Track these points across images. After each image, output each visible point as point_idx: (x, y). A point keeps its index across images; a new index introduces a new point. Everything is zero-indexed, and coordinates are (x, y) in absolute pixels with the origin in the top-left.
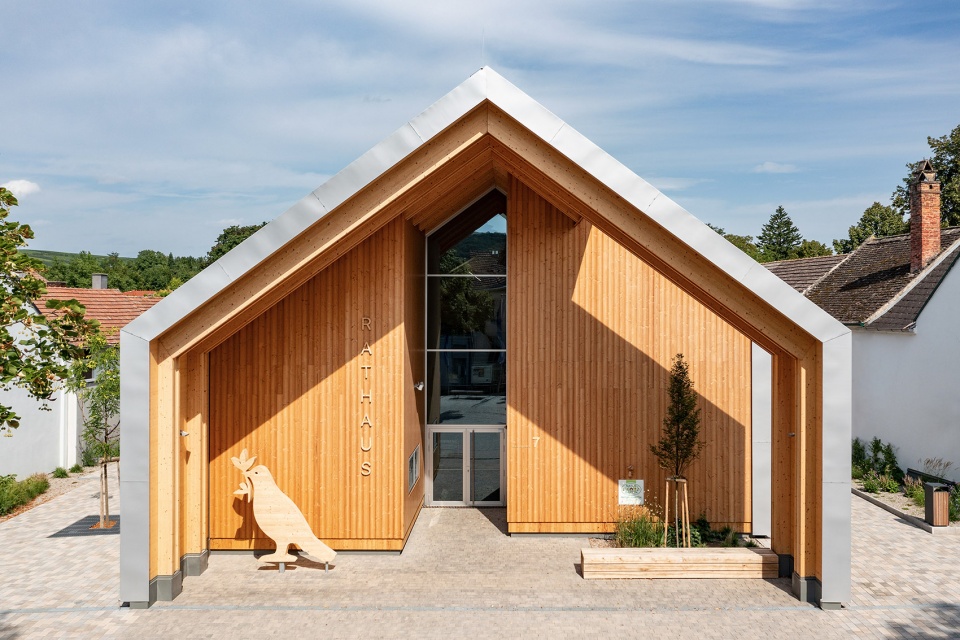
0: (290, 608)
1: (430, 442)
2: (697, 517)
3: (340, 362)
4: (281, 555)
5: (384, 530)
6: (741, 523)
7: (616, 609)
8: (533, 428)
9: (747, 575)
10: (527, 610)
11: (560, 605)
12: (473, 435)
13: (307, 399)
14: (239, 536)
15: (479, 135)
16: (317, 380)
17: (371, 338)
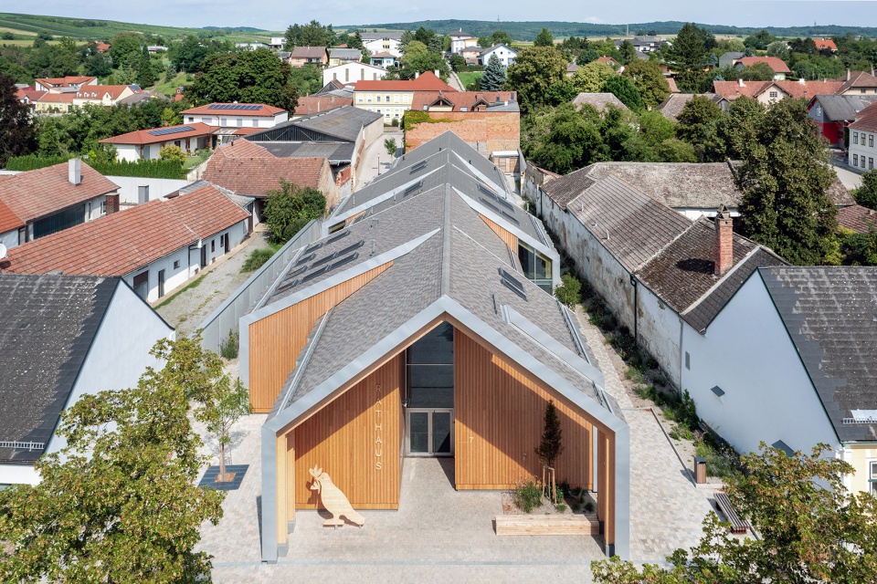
0: (348, 563)
1: (408, 418)
2: (562, 480)
3: (364, 408)
4: (336, 521)
5: (389, 499)
6: (587, 484)
7: (511, 563)
8: (470, 431)
9: (582, 533)
10: (467, 564)
11: (483, 560)
12: (435, 415)
13: (346, 428)
14: (309, 502)
15: (442, 322)
16: (351, 418)
17: (380, 396)
